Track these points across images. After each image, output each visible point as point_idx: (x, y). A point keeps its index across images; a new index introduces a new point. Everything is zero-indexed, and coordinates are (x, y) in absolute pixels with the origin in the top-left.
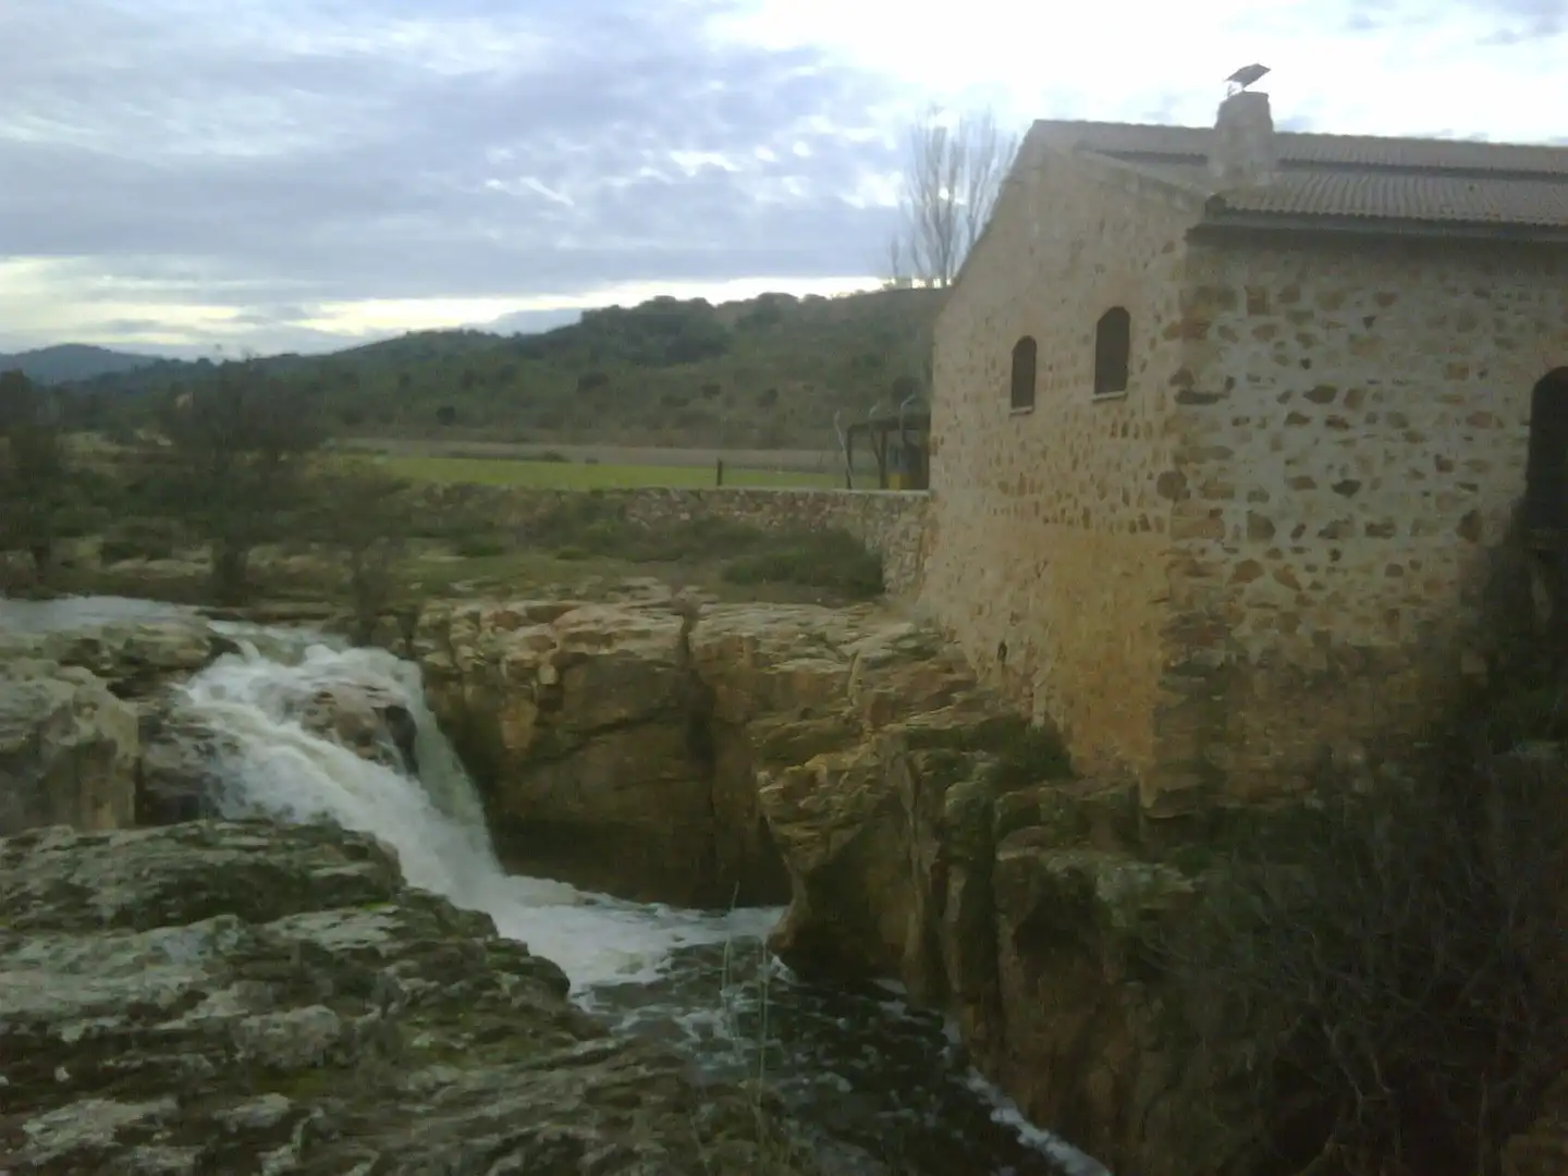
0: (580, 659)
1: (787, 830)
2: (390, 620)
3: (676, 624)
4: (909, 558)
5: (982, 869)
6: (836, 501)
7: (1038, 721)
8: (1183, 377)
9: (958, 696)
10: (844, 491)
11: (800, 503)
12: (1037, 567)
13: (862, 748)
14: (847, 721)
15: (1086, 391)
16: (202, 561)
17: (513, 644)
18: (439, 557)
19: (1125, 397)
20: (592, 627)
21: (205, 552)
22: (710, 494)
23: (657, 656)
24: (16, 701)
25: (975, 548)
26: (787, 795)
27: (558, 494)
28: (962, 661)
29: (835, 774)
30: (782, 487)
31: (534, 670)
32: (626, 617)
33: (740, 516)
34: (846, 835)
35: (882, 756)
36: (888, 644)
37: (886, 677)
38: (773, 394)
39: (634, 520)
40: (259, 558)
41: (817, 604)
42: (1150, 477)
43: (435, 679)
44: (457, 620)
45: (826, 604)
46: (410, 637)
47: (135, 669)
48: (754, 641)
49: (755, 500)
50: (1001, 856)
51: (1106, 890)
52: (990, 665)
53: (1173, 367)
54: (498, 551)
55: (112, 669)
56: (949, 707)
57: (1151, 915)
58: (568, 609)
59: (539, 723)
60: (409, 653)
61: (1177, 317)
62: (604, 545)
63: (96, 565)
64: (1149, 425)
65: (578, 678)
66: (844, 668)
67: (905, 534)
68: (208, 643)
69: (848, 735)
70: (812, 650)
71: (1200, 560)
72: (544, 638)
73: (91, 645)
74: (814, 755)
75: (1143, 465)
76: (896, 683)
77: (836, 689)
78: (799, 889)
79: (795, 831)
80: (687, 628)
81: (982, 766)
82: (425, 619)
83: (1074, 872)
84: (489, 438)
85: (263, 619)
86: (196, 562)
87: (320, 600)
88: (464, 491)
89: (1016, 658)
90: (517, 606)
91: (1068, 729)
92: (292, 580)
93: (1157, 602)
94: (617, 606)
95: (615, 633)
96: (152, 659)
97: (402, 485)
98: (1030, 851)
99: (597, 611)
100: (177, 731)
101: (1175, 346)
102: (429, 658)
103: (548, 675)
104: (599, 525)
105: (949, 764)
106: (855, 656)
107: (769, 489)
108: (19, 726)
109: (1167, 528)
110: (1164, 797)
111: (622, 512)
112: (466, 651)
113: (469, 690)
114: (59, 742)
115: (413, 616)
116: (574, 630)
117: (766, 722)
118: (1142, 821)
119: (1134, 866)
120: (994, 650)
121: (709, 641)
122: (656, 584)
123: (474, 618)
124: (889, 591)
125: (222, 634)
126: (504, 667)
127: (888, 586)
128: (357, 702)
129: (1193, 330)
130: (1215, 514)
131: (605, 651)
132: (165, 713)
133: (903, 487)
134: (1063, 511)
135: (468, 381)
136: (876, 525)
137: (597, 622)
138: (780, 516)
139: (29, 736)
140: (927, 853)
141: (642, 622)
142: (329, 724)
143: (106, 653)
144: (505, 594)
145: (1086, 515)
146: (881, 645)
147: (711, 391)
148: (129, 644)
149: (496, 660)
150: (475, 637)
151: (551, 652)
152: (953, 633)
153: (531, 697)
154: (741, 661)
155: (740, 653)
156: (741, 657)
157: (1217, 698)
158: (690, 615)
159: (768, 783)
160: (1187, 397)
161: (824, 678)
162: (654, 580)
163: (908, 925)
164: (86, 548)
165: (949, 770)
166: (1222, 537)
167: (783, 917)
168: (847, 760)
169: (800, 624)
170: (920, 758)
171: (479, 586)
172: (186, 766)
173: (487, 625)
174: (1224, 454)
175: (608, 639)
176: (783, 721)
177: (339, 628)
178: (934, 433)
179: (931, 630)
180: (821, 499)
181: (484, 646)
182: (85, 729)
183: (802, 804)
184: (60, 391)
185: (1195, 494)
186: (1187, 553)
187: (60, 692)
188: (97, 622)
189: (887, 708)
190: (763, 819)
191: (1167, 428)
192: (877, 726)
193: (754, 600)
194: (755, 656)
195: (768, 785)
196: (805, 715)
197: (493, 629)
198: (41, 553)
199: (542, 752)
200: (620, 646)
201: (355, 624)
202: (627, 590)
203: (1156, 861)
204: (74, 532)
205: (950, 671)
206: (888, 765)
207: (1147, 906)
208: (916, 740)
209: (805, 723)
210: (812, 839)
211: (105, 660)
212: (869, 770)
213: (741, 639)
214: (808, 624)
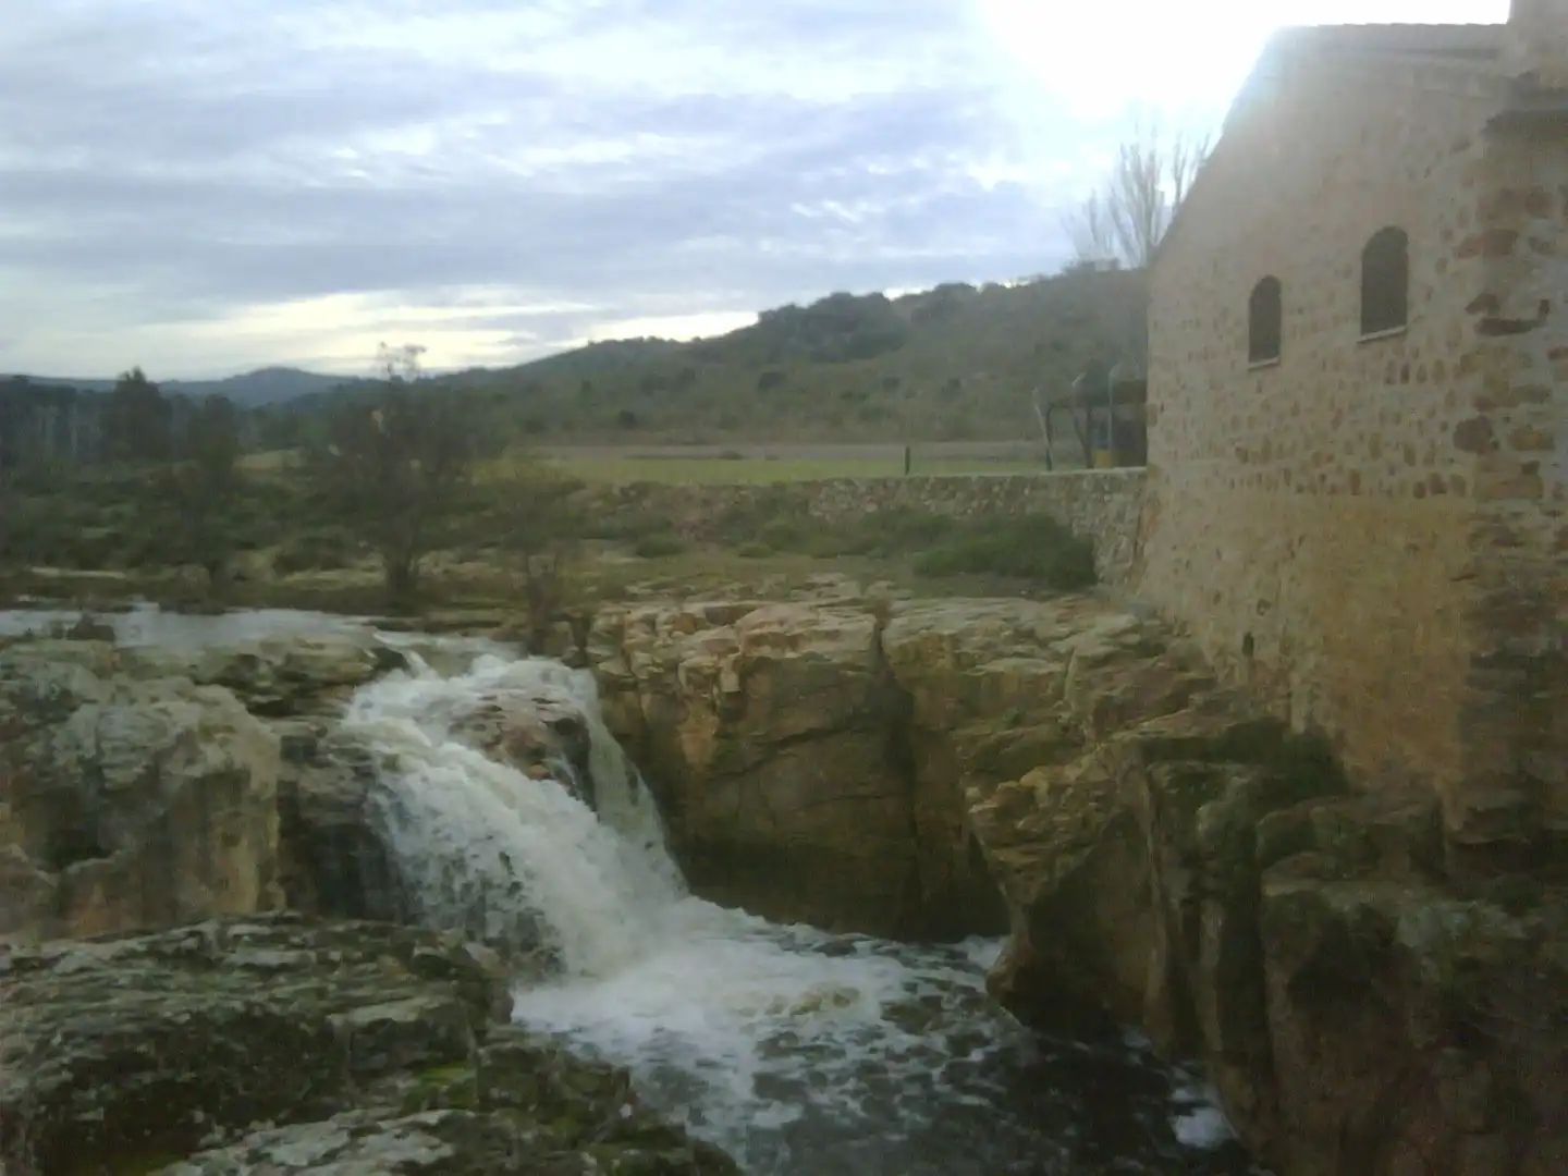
0: (763, 663)
1: (1003, 855)
2: (565, 626)
3: (868, 623)
4: (1125, 542)
5: (1245, 905)
6: (1035, 484)
7: (1298, 726)
8: (1488, 301)
9: (1197, 698)
10: (1044, 473)
11: (996, 489)
12: (1289, 546)
13: (1086, 760)
14: (1065, 729)
15: (1351, 331)
16: (372, 569)
17: (691, 648)
18: (617, 559)
19: (1404, 333)
20: (776, 629)
21: (376, 560)
22: (898, 483)
23: (849, 658)
24: (133, 727)
25: (1207, 527)
26: (1005, 813)
27: (738, 488)
28: (1195, 657)
29: (1056, 789)
30: (975, 473)
31: (714, 678)
32: (812, 616)
33: (934, 507)
34: (1072, 861)
35: (1111, 770)
36: (1105, 640)
37: (1108, 677)
38: (955, 384)
39: (817, 514)
40: (432, 564)
41: (1022, 596)
42: (1444, 427)
43: (610, 688)
44: (631, 625)
45: (1030, 596)
46: (582, 644)
47: (295, 686)
48: (955, 640)
49: (946, 486)
50: (1271, 891)
51: (1411, 933)
52: (1231, 660)
53: (1472, 292)
54: (675, 550)
55: (271, 687)
56: (1183, 711)
57: (1469, 965)
58: (751, 609)
59: (721, 735)
60: (581, 661)
61: (1475, 229)
62: (788, 540)
63: (269, 577)
64: (1439, 365)
65: (762, 685)
66: (1057, 667)
67: (1120, 517)
68: (371, 655)
69: (1066, 744)
70: (1019, 648)
71: (1514, 526)
72: (724, 641)
73: (249, 660)
74: (1032, 768)
75: (1432, 413)
76: (1121, 685)
77: (1049, 692)
78: (1019, 921)
79: (1012, 857)
80: (880, 628)
81: (1237, 781)
82: (600, 623)
83: (1367, 912)
84: (669, 442)
85: (433, 629)
86: (369, 572)
87: (492, 607)
88: (643, 489)
89: (1267, 652)
90: (695, 608)
91: (1340, 735)
92: (466, 587)
93: (1458, 580)
94: (801, 604)
95: (801, 635)
96: (313, 675)
97: (578, 485)
98: (1307, 885)
99: (781, 610)
100: (333, 751)
101: (1474, 265)
102: (603, 666)
103: (730, 682)
104: (779, 521)
105: (1197, 778)
106: (1070, 653)
107: (961, 475)
108: (132, 757)
109: (1469, 489)
110: (1477, 818)
111: (804, 506)
112: (641, 657)
113: (646, 700)
114: (180, 773)
115: (587, 622)
116: (757, 631)
117: (969, 731)
118: (1447, 847)
119: (1445, 905)
120: (1238, 641)
121: (905, 641)
122: (843, 581)
123: (651, 622)
124: (1102, 581)
125: (390, 645)
126: (682, 676)
127: (1101, 575)
128: (524, 715)
129: (1499, 244)
130: (1530, 469)
131: (790, 655)
132: (322, 733)
133: (1113, 466)
134: (1323, 477)
135: (649, 385)
136: (1084, 508)
137: (781, 623)
138: (975, 504)
139: (147, 767)
140: (1178, 887)
141: (830, 622)
142: (498, 740)
143: (263, 669)
144: (683, 596)
145: (1355, 479)
146: (1099, 641)
147: (892, 384)
148: (289, 658)
149: (673, 667)
150: (651, 643)
151: (732, 656)
152: (1184, 626)
153: (712, 706)
154: (941, 662)
155: (940, 654)
156: (943, 657)
157: (1539, 695)
158: (882, 613)
159: (978, 801)
160: (1494, 327)
161: (1037, 681)
162: (841, 575)
163: (1149, 965)
164: (260, 560)
165: (1198, 786)
166: (1540, 496)
167: (1002, 953)
168: (1071, 773)
169: (1005, 620)
170: (1163, 772)
171: (656, 588)
172: (343, 791)
173: (663, 628)
174: (1538, 395)
175: (793, 642)
176: (990, 730)
177: (509, 637)
178: (1152, 400)
179: (1157, 622)
180: (1019, 483)
181: (663, 651)
182: (213, 756)
183: (1020, 824)
184: (260, 413)
185: (1504, 444)
186: (1497, 518)
187: (186, 715)
188: (256, 636)
189: (1110, 715)
190: (973, 840)
191: (1466, 366)
192: (1102, 734)
193: (949, 594)
194: (958, 657)
195: (980, 804)
196: (1016, 721)
197: (670, 633)
198: (214, 567)
199: (725, 769)
200: (807, 648)
201: (526, 632)
202: (810, 587)
203: (1469, 898)
204: (250, 545)
205: (1183, 669)
206: (1118, 779)
207: (1464, 954)
208: (1152, 750)
209: (1020, 730)
210: (1031, 866)
211: (262, 678)
212: (1096, 786)
213: (941, 638)
214: (1017, 619)
